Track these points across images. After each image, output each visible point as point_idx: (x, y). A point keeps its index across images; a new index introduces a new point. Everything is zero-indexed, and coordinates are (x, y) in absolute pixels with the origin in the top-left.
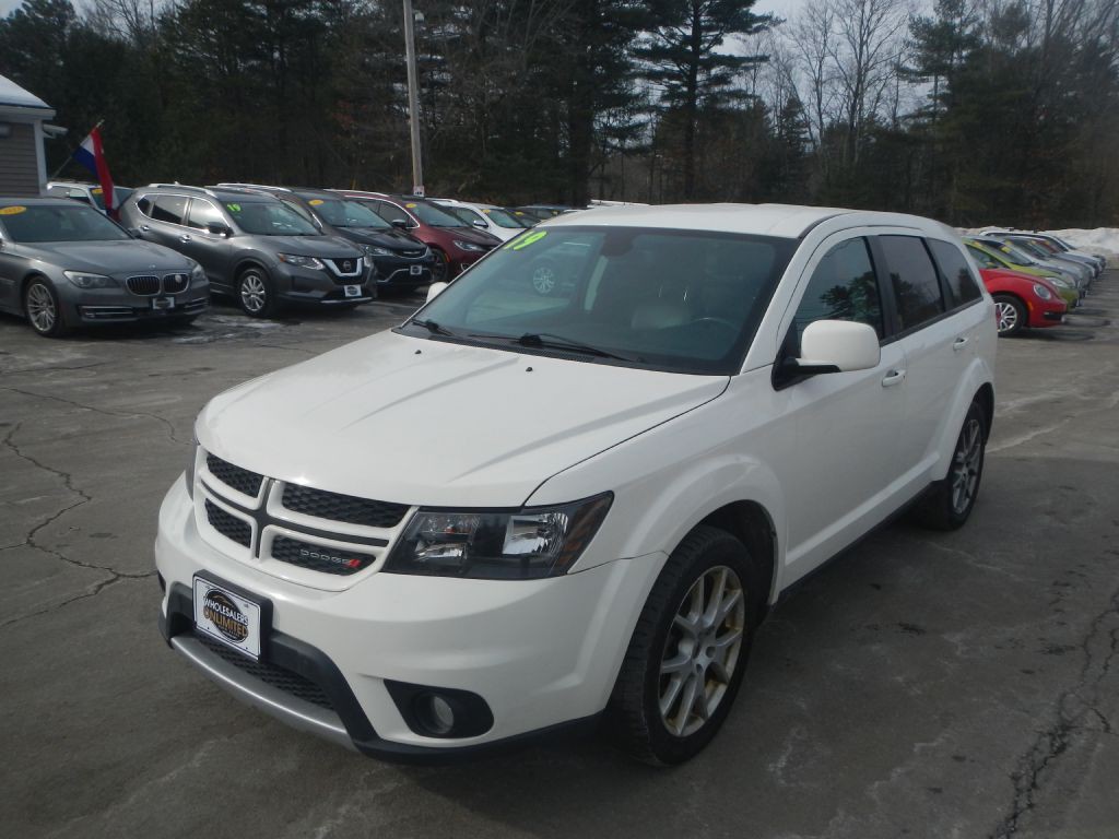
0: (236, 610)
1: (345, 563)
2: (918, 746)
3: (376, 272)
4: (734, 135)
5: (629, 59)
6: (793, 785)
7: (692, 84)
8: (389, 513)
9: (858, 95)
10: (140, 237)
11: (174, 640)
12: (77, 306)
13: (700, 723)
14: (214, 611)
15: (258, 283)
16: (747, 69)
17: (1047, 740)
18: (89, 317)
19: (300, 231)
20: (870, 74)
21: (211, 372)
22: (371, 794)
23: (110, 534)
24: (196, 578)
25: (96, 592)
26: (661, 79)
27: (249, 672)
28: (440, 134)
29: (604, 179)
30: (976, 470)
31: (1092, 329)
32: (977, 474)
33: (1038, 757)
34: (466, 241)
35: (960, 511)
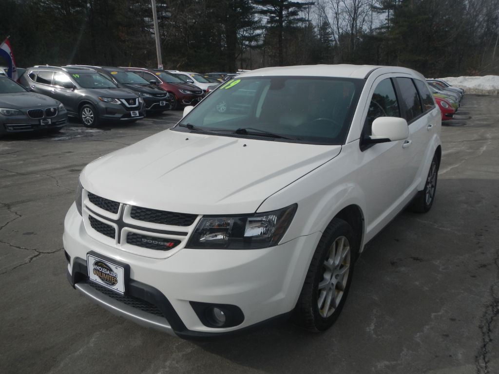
0: (111, 270)
1: (166, 244)
2: (433, 315)
3: (145, 105)
4: (300, 39)
5: (252, 5)
6: (380, 337)
7: (280, 15)
8: (187, 219)
9: (355, 19)
10: (32, 91)
11: (76, 285)
12: (4, 125)
13: (333, 310)
14: (98, 271)
15: (90, 111)
16: (305, 8)
17: (490, 308)
18: (10, 130)
19: (107, 86)
20: (360, 10)
21: (72, 154)
22: (180, 354)
23: (33, 233)
24: (88, 255)
25: (30, 262)
26: (267, 14)
27: (117, 300)
28: (167, 41)
29: (243, 60)
30: (434, 185)
31: (465, 121)
32: (434, 187)
33: (489, 317)
34: (185, 90)
35: (428, 204)
